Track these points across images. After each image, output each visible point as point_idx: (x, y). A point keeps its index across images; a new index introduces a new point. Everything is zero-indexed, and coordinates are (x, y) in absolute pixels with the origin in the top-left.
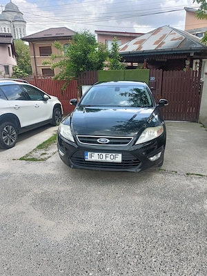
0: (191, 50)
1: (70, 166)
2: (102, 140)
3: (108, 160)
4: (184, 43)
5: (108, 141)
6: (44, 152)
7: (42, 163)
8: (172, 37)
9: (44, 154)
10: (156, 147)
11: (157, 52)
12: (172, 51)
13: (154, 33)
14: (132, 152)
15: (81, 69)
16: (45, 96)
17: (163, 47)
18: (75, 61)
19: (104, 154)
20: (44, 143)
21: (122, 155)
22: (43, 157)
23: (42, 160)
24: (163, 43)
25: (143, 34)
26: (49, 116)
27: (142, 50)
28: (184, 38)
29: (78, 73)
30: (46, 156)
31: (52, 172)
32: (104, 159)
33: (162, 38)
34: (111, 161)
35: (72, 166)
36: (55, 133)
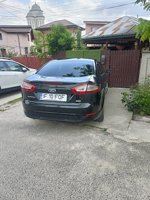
8: (127, 24)
9: (8, 107)
11: (113, 36)
13: (116, 22)
24: (119, 29)
33: (119, 26)
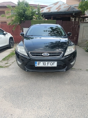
0: (74, 12)
1: (25, 70)
2: (45, 54)
3: (49, 65)
4: (70, 9)
5: (49, 54)
6: (7, 62)
7: (6, 69)
8: (64, 6)
9: (7, 63)
10: (72, 58)
11: (58, 13)
12: (65, 12)
13: (55, 4)
14: (62, 60)
15: (23, 19)
16: (4, 32)
17: (60, 10)
18: (19, 15)
19: (47, 63)
20: (6, 57)
21: (57, 62)
22: (6, 65)
23: (6, 67)
24: (60, 9)
25: (47, 6)
26: (7, 43)
27: (51, 11)
28: (70, 6)
29: (21, 22)
30: (8, 64)
31: (13, 74)
32: (46, 66)
33: (59, 7)
34: (51, 66)
35: (26, 70)
36: (11, 52)
